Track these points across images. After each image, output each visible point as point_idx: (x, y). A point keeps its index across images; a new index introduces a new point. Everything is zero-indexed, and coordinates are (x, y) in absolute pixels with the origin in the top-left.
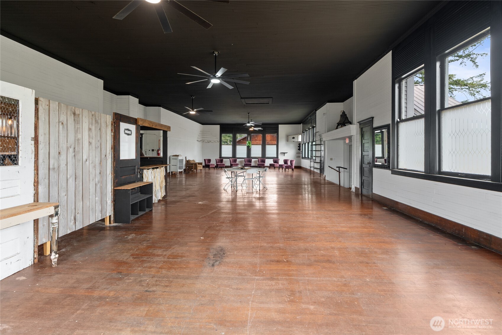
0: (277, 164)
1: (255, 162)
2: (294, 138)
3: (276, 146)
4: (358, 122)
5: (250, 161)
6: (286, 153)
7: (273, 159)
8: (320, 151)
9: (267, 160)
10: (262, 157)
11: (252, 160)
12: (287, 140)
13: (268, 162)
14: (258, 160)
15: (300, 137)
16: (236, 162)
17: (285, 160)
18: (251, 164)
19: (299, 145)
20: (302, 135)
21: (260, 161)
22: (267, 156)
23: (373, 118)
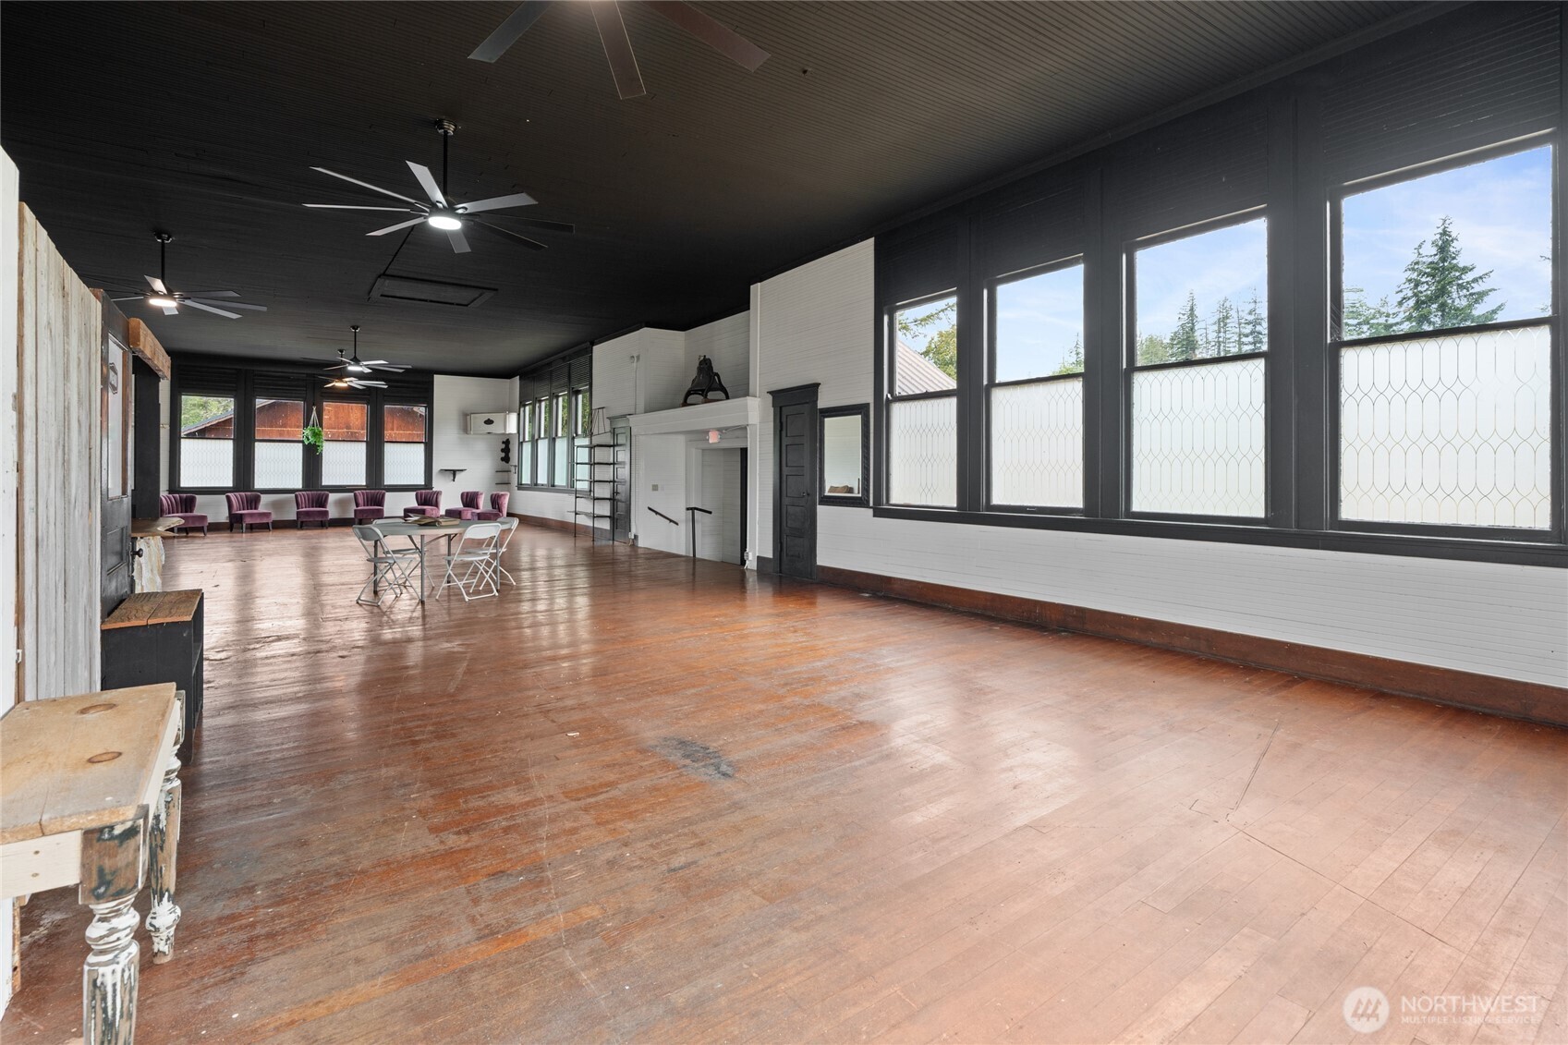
0: (432, 510)
1: (341, 503)
2: (489, 422)
3: (422, 447)
4: (770, 393)
5: (322, 502)
6: (462, 470)
7: (414, 493)
8: (614, 464)
9: (389, 496)
10: (368, 487)
11: (327, 496)
12: (465, 429)
13: (396, 504)
14: (355, 495)
15: (513, 418)
16: (256, 508)
17: (467, 493)
18: (326, 513)
19: (504, 446)
20: (519, 415)
21: (361, 500)
22: (388, 481)
23: (817, 385)
